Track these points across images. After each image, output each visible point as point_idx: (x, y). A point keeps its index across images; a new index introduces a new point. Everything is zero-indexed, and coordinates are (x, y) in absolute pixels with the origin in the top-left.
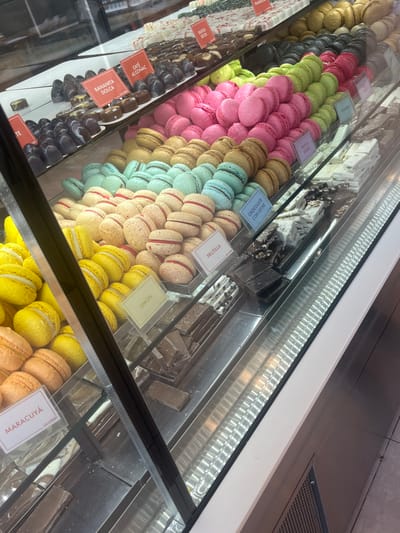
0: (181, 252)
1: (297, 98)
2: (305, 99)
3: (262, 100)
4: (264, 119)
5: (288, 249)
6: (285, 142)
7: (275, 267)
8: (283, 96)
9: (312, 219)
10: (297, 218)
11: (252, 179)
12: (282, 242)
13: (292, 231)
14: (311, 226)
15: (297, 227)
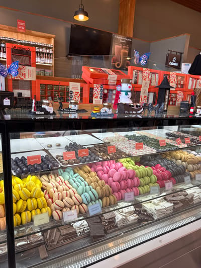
0: (61, 210)
1: (135, 179)
2: (138, 181)
3: (121, 175)
4: (119, 181)
5: (116, 226)
6: (122, 191)
7: (105, 230)
8: (130, 177)
9: (130, 220)
10: (124, 217)
11: (101, 198)
12: (115, 223)
13: (120, 221)
14: (129, 223)
15: (123, 220)
